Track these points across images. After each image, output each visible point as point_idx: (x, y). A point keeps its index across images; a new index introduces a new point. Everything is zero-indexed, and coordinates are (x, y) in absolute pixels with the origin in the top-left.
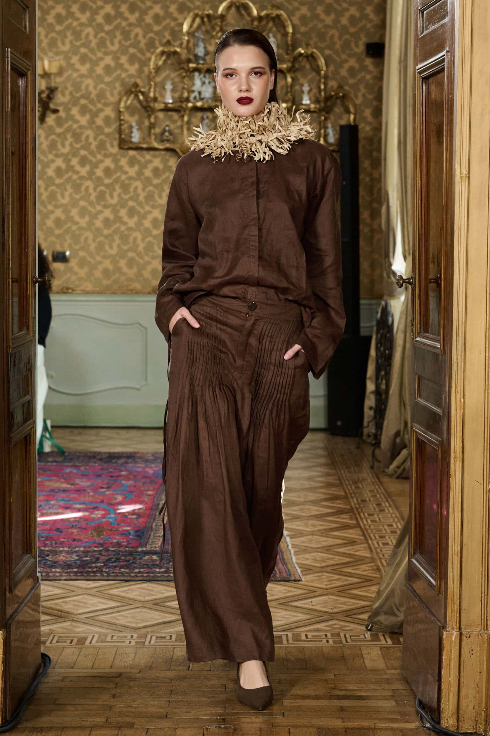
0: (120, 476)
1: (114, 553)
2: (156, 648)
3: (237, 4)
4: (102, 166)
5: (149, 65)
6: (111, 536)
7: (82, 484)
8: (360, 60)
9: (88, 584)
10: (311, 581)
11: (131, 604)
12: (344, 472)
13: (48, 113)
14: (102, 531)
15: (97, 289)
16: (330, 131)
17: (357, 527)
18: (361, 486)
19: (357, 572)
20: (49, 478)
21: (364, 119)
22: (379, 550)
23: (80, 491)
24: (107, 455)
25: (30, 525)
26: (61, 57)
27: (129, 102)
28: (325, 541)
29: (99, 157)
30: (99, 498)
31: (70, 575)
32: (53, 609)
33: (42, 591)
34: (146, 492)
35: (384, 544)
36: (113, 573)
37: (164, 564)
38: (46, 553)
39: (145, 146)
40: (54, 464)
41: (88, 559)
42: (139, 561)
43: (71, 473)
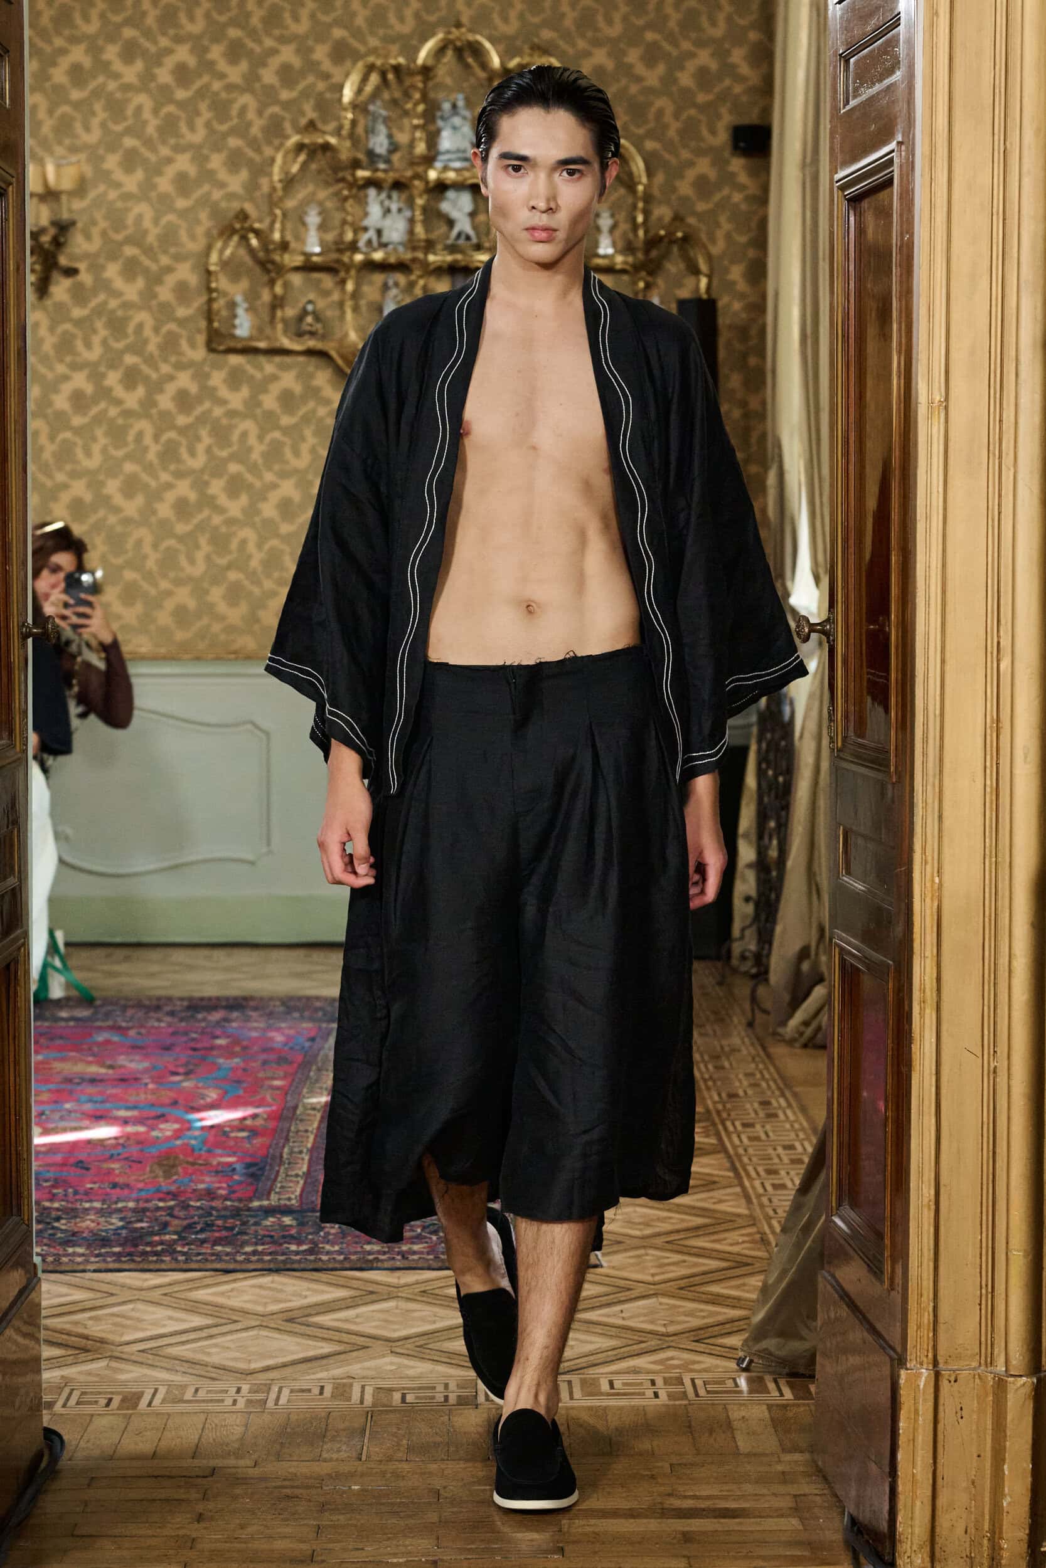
0: (212, 1048)
1: (201, 1212)
2: (289, 1414)
3: (459, 44)
4: (171, 389)
5: (270, 175)
6: (193, 1177)
7: (133, 1065)
8: (719, 162)
9: (146, 1280)
10: (623, 1267)
11: (236, 1321)
13: (56, 275)
14: (174, 1166)
15: (163, 650)
17: (719, 1152)
18: (726, 1064)
19: (717, 1246)
20: (64, 1054)
21: (730, 286)
22: (765, 1200)
24: (185, 1003)
25: (18, 1154)
26: (83, 156)
27: (228, 252)
29: (165, 369)
30: (167, 1095)
31: (105, 1261)
32: (69, 1334)
33: (44, 1296)
34: (268, 1083)
35: (775, 1186)
36: (199, 1254)
37: (308, 1234)
38: (54, 1214)
39: (262, 345)
40: (72, 1024)
41: (144, 1225)
42: (253, 1228)
43: (107, 1042)
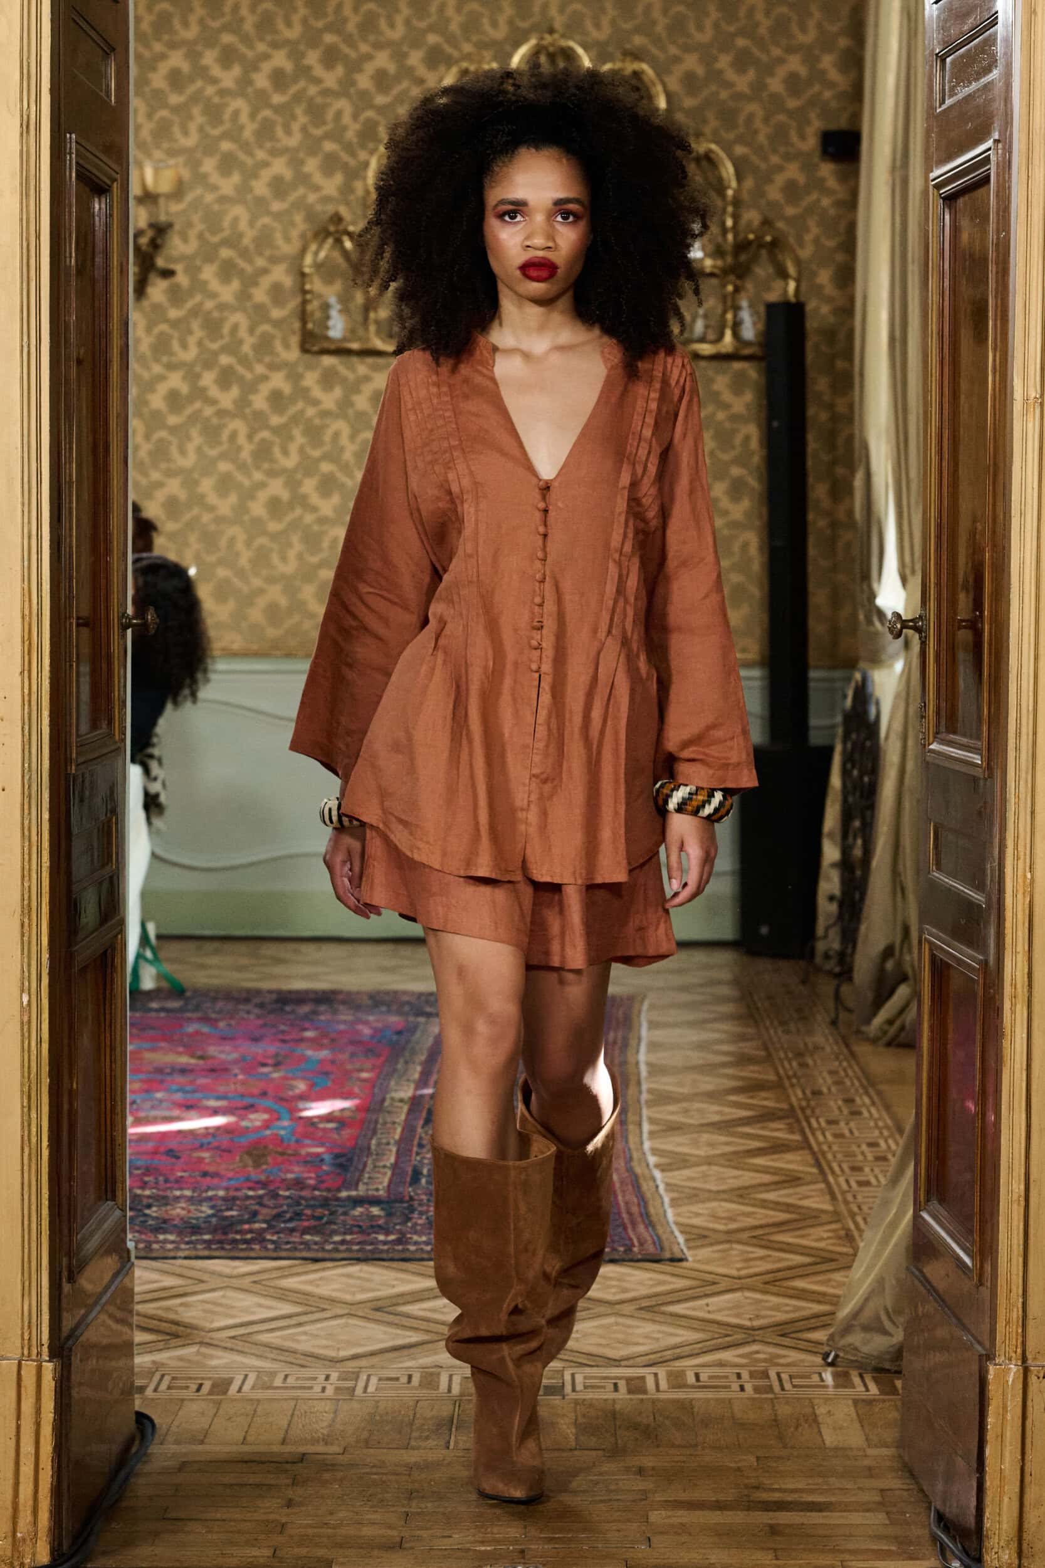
0: (302, 1040)
1: (289, 1201)
2: (378, 1402)
3: (551, 49)
4: (265, 389)
5: (365, 178)
6: (282, 1166)
7: (223, 1056)
8: (808, 168)
9: (235, 1267)
10: (708, 1261)
11: (324, 1310)
12: (776, 1032)
13: (153, 278)
14: (264, 1155)
15: (255, 647)
16: (746, 316)
17: (803, 1148)
18: (810, 1062)
19: (802, 1242)
20: (152, 1045)
21: (818, 290)
22: (850, 1198)
23: (218, 1070)
24: (274, 996)
25: (113, 1140)
26: (180, 160)
27: (322, 255)
28: (735, 1177)
29: (260, 369)
30: (257, 1086)
31: (195, 1249)
32: (161, 1320)
33: (136, 1282)
34: (355, 1075)
35: (860, 1184)
36: (288, 1243)
37: (396, 1224)
38: (145, 1201)
39: (355, 346)
40: (162, 1015)
41: (234, 1213)
42: (342, 1218)
43: (197, 1033)
